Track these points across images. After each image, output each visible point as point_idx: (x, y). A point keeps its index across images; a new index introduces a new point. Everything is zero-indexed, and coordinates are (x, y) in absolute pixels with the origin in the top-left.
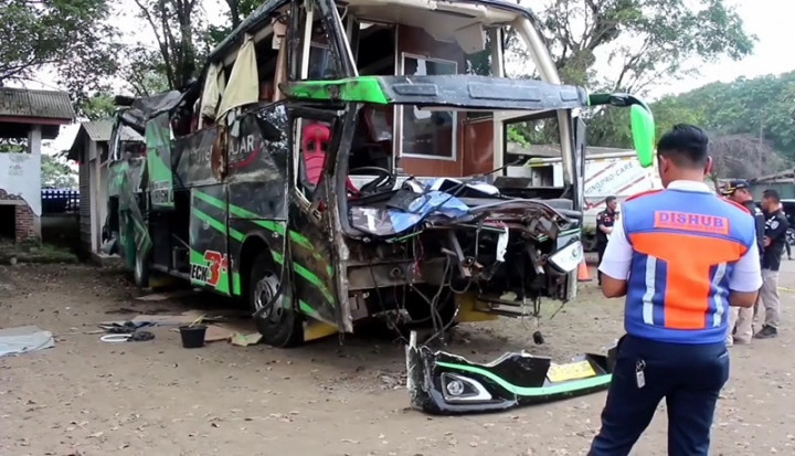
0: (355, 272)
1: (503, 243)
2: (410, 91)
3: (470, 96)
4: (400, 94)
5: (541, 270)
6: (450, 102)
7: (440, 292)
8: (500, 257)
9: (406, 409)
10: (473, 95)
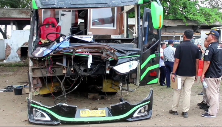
0: (36, 71)
1: (90, 61)
2: (46, 4)
3: (70, 4)
4: (43, 5)
5: (108, 72)
6: (61, 7)
7: (64, 79)
8: (89, 67)
9: (26, 121)
10: (71, 3)
